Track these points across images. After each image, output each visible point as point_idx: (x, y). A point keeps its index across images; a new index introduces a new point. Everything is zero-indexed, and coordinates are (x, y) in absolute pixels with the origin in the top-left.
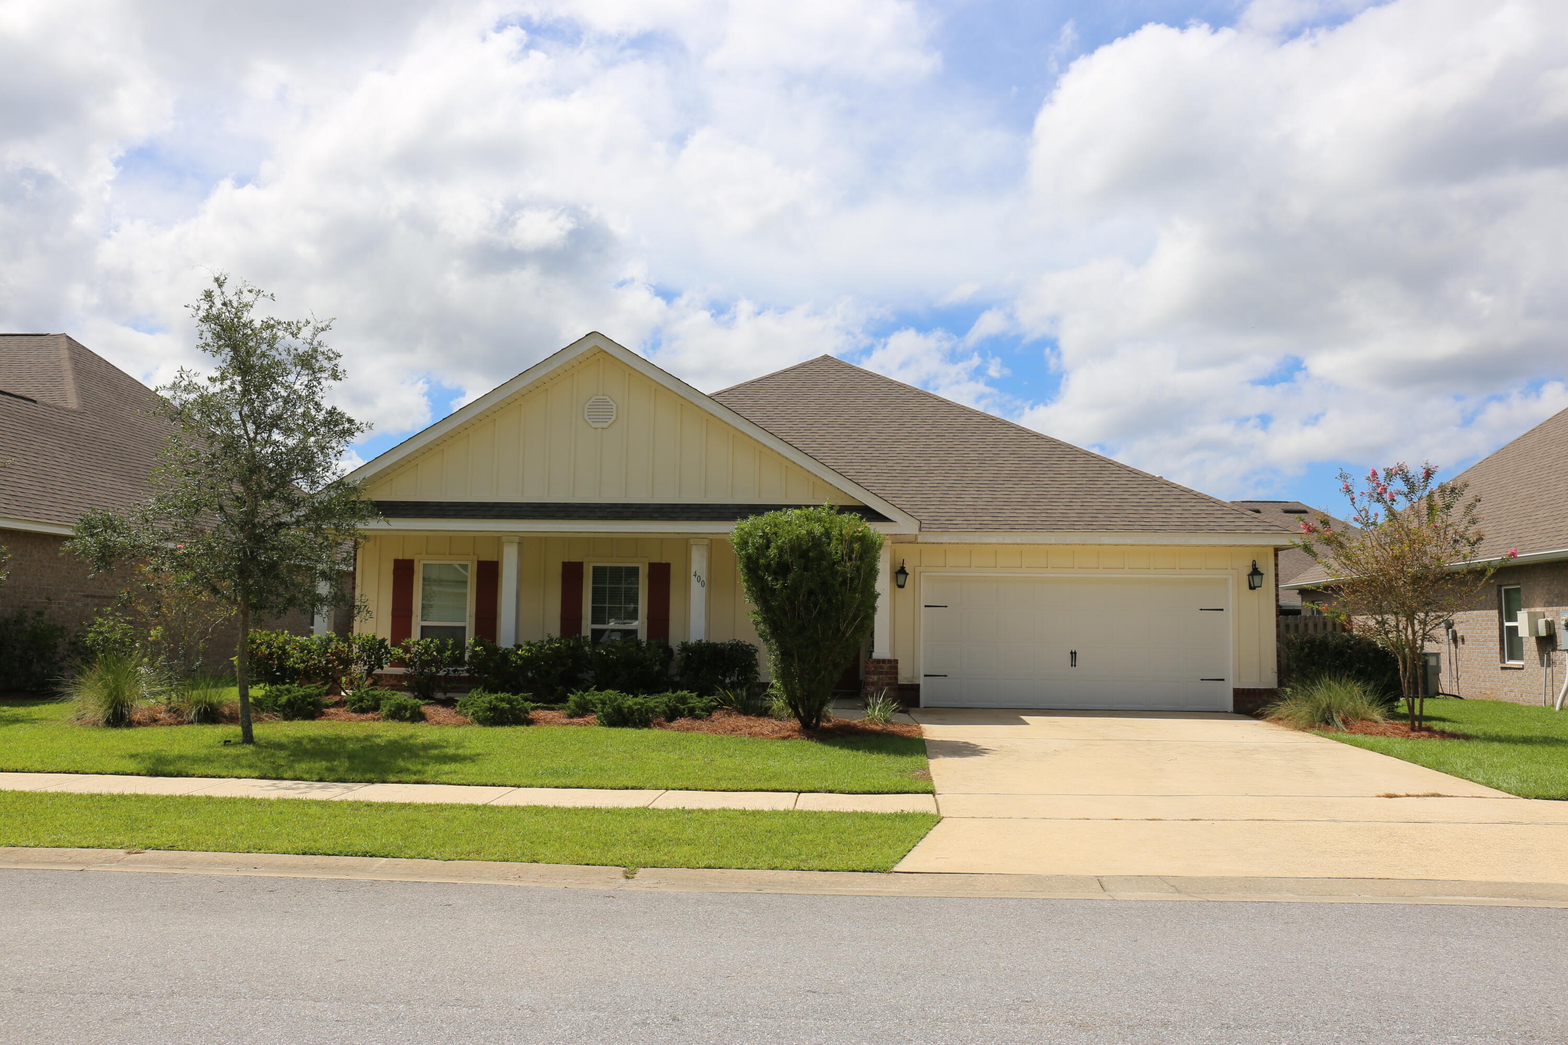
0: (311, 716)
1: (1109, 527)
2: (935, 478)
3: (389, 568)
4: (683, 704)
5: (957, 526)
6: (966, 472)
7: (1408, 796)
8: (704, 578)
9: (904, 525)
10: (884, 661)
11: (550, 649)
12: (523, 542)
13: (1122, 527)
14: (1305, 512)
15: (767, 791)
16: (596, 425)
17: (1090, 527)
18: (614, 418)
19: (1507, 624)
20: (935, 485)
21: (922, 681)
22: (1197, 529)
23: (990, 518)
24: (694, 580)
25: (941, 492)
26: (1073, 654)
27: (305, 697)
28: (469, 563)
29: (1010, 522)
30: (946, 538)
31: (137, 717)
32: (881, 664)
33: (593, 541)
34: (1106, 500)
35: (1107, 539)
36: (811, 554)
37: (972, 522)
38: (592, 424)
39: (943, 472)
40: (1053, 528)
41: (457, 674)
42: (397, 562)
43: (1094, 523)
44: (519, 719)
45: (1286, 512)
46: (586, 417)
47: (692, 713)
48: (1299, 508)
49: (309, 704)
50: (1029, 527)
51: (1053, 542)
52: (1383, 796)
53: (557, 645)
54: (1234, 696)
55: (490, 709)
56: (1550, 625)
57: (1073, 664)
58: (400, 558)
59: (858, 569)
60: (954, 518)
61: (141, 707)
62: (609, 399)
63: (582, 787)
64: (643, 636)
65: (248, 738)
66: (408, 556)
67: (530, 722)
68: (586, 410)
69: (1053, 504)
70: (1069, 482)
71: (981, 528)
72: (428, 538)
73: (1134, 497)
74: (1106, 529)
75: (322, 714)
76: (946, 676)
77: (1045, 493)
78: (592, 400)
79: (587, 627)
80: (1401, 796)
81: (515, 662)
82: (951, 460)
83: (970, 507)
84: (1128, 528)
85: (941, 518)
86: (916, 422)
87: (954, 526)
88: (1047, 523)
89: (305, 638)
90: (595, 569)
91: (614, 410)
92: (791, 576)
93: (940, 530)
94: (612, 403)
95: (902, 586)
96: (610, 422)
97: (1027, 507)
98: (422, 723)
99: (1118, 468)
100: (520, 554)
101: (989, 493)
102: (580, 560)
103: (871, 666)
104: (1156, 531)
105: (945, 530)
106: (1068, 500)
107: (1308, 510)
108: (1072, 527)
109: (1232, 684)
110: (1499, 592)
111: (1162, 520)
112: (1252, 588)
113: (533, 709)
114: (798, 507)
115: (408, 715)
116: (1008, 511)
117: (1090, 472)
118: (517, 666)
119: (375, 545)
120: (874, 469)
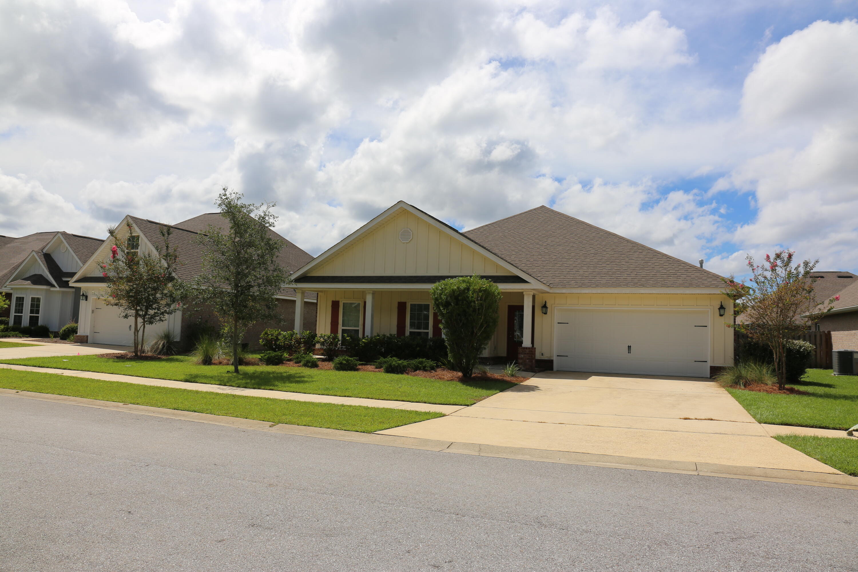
0: (277, 364)
1: (645, 285)
2: (570, 262)
3: (330, 304)
4: (421, 364)
5: (570, 285)
6: (586, 259)
7: (696, 419)
9: (534, 285)
10: (527, 348)
11: (375, 339)
12: (374, 293)
13: (652, 285)
14: (851, 277)
15: (400, 401)
16: (404, 242)
17: (635, 285)
18: (411, 238)
20: (568, 266)
21: (555, 359)
22: (691, 285)
23: (588, 281)
25: (569, 269)
26: (629, 347)
27: (275, 356)
28: (360, 302)
29: (597, 283)
30: (564, 291)
31: (216, 362)
32: (525, 350)
33: (411, 293)
34: (649, 272)
35: (643, 291)
36: (459, 298)
37: (578, 283)
38: (402, 241)
39: (575, 259)
40: (618, 285)
41: (342, 349)
42: (333, 302)
43: (638, 283)
44: (353, 368)
45: (839, 277)
46: (400, 238)
47: (424, 369)
48: (848, 275)
49: (276, 359)
50: (606, 285)
51: (616, 292)
52: (683, 419)
53: (378, 337)
54: (710, 370)
55: (339, 364)
57: (629, 352)
58: (334, 300)
59: (481, 305)
60: (570, 281)
61: (215, 358)
62: (409, 230)
63: (328, 395)
64: (431, 335)
65: (237, 371)
66: (337, 300)
67: (357, 370)
68: (400, 235)
69: (622, 274)
70: (634, 263)
71: (581, 286)
72: (345, 291)
73: (665, 270)
74: (643, 286)
75: (283, 363)
76: (567, 356)
77: (620, 269)
78: (402, 231)
79: (408, 330)
80: (692, 419)
81: (361, 345)
82: (581, 254)
83: (581, 276)
84: (654, 286)
85: (565, 281)
86: (572, 236)
87: (569, 285)
88: (615, 283)
89: (285, 333)
90: (411, 305)
91: (411, 235)
92: (450, 307)
93: (561, 287)
94: (410, 231)
95: (546, 313)
96: (410, 240)
97: (608, 276)
98: (316, 369)
99: (662, 256)
100: (373, 298)
101: (593, 269)
102: (405, 301)
103: (521, 350)
104: (668, 287)
105: (564, 287)
106: (630, 272)
107: (853, 276)
108: (627, 285)
109: (709, 364)
111: (673, 281)
112: (721, 315)
113: (360, 365)
114: (462, 276)
115: (310, 365)
116: (598, 278)
117: (647, 258)
118: (362, 346)
119: (325, 294)
120: (543, 259)
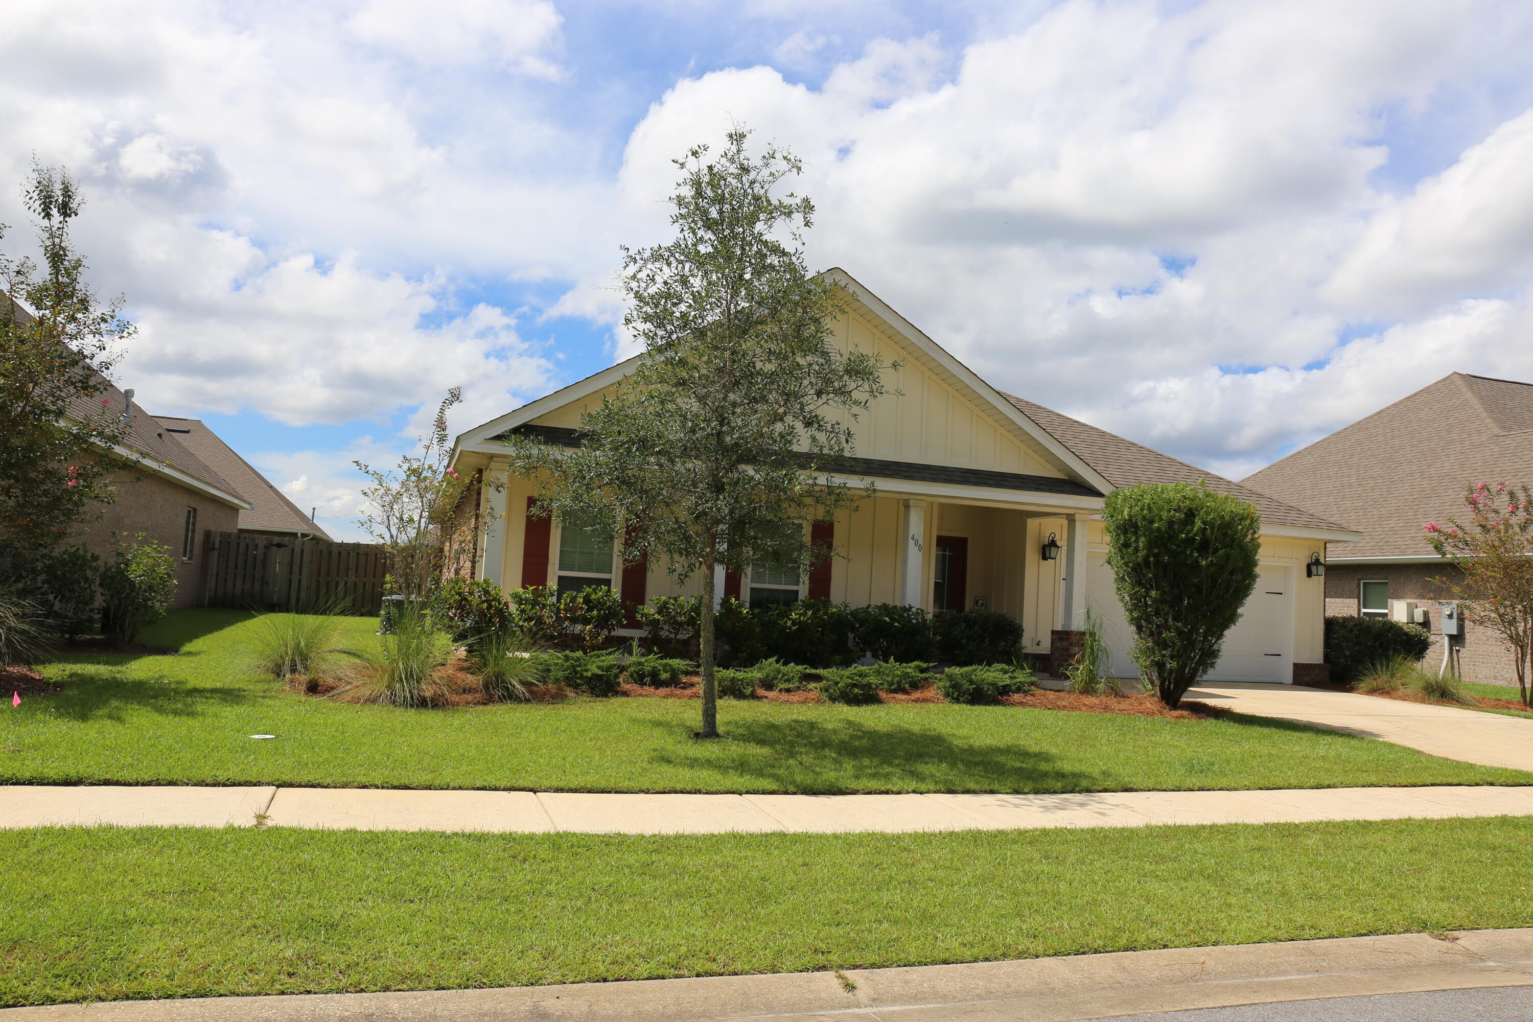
3: (521, 507)
8: (921, 542)
19: (1364, 610)
24: (911, 543)
42: (531, 500)
54: (1295, 670)
56: (1426, 614)
58: (536, 496)
79: (747, 585)
95: (1052, 559)
109: (1292, 659)
110: (1359, 584)
112: (1310, 576)
